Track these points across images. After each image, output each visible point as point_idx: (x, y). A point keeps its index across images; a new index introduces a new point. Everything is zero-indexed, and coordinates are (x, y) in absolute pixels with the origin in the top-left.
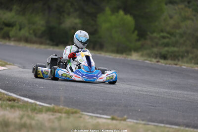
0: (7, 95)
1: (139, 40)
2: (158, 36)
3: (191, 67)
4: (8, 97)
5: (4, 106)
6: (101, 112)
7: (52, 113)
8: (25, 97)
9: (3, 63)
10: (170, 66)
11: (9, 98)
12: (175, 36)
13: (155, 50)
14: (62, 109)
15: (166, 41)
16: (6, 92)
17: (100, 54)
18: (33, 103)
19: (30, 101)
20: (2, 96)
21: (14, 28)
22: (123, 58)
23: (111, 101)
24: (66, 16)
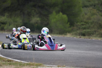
0: (7, 59)
1: (70, 27)
2: (80, 24)
3: (97, 39)
5: (6, 64)
6: (53, 64)
7: (29, 66)
8: (16, 59)
10: (87, 39)
12: (88, 24)
13: (78, 31)
15: (84, 26)
16: (6, 57)
18: (20, 62)
19: (18, 61)
20: (5, 59)
21: (7, 25)
22: (63, 37)
23: (57, 59)
24: (32, 17)
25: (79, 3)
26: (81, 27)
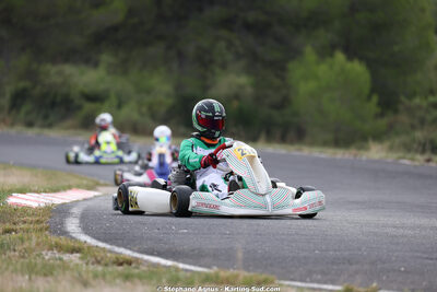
0: (110, 251)
1: (382, 115)
2: (425, 104)
4: (114, 256)
5: (108, 277)
6: (319, 277)
8: (152, 254)
9: (91, 183)
11: (117, 259)
13: (419, 135)
14: (237, 277)
16: (108, 246)
17: (300, 150)
19: (163, 262)
20: (102, 254)
21: (106, 104)
22: (352, 157)
23: (338, 253)
24: (217, 70)
26: (429, 118)
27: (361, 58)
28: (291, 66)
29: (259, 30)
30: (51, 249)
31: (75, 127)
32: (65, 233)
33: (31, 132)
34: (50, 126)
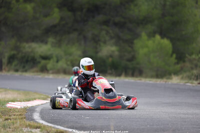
0: (54, 128)
1: (178, 63)
2: (197, 58)
4: (55, 130)
8: (73, 128)
9: (45, 97)
11: (57, 131)
13: (195, 72)
16: (52, 125)
17: (140, 80)
20: (50, 129)
21: (52, 61)
22: (164, 83)
23: (158, 126)
24: (102, 44)
25: (195, 15)
27: (168, 38)
28: (135, 41)
29: (121, 25)
30: (26, 127)
31: (37, 72)
32: (33, 120)
33: (17, 74)
34: (26, 71)
